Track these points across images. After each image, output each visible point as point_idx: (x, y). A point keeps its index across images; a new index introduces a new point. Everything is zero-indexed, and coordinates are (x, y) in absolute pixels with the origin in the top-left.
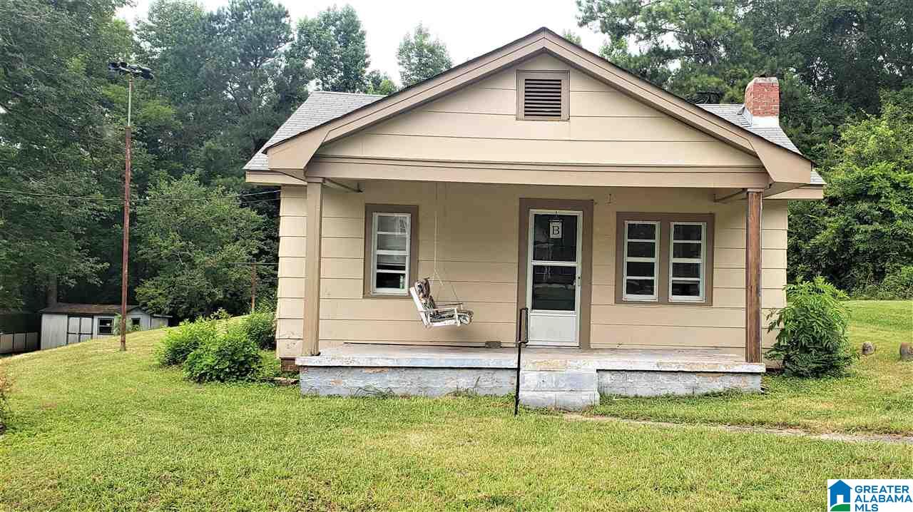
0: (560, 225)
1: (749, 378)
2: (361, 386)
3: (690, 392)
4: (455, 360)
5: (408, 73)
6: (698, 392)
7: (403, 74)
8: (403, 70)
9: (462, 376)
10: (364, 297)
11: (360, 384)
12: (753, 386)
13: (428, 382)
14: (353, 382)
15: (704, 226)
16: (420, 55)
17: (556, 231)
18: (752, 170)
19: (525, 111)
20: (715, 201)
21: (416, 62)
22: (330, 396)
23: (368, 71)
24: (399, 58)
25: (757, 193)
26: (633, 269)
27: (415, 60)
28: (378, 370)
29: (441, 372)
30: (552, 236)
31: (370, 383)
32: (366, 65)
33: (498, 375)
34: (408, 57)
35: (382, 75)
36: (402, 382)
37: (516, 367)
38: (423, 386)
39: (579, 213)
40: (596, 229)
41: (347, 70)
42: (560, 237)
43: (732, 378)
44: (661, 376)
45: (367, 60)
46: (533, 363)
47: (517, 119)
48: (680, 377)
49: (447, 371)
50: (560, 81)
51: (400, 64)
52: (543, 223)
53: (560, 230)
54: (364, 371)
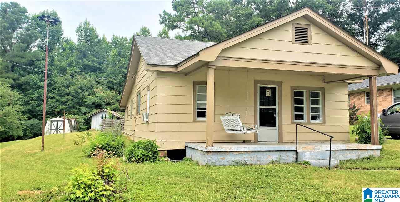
0: (270, 91)
1: (376, 151)
2: (233, 160)
3: (357, 158)
4: (272, 147)
5: (81, 39)
6: (360, 158)
7: (79, 40)
8: (79, 37)
9: (274, 155)
10: (193, 122)
11: (233, 159)
12: (377, 154)
13: (260, 158)
14: (230, 158)
15: (320, 92)
16: (86, 32)
17: (268, 94)
18: (374, 68)
19: (296, 40)
20: (324, 83)
21: (84, 34)
22: (220, 165)
23: (63, 36)
24: (77, 33)
25: (375, 77)
26: (297, 109)
27: (83, 34)
28: (240, 153)
29: (265, 153)
30: (267, 96)
31: (237, 159)
32: (62, 35)
33: (288, 154)
34: (81, 32)
35: (69, 39)
36: (250, 158)
37: (296, 150)
38: (259, 159)
39: (276, 86)
40: (283, 93)
41: (53, 37)
42: (270, 96)
43: (371, 151)
44: (347, 152)
45: (62, 33)
46: (302, 148)
47: (293, 43)
48: (354, 152)
49: (268, 153)
50: (307, 28)
51: (77, 35)
52: (263, 90)
53: (270, 93)
54: (235, 153)
